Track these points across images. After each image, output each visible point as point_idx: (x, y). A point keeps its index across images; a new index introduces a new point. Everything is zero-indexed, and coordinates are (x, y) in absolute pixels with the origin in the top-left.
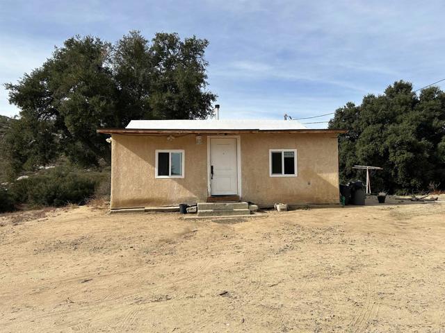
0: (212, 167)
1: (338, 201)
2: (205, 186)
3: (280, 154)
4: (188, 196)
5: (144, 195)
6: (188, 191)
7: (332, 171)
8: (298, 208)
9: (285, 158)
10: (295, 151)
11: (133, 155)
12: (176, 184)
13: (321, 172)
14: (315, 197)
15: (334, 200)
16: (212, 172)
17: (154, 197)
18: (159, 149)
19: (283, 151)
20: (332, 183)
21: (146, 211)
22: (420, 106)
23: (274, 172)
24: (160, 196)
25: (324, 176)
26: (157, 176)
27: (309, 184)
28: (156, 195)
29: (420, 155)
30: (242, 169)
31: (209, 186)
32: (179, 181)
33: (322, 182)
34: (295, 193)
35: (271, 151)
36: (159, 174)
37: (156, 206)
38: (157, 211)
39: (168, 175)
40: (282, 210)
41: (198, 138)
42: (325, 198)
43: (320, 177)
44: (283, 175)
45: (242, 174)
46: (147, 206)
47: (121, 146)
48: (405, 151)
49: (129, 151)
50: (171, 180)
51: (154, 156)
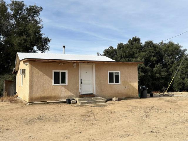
0: (81, 79)
1: (138, 96)
2: (78, 89)
3: (113, 73)
4: (70, 94)
5: (47, 94)
6: (70, 92)
7: (135, 82)
8: (122, 100)
9: (115, 75)
10: (119, 72)
11: (41, 73)
12: (63, 88)
13: (131, 82)
14: (128, 94)
15: (136, 95)
16: (81, 82)
17: (52, 95)
18: (54, 69)
19: (114, 72)
20: (135, 87)
21: (48, 103)
22: (145, 50)
23: (110, 82)
24: (55, 95)
25: (132, 84)
26: (53, 84)
27: (126, 88)
28: (53, 94)
29: (147, 74)
30: (96, 81)
31: (80, 89)
32: (65, 87)
33: (131, 87)
34: (120, 92)
35: (109, 71)
36: (55, 83)
37: (53, 100)
38: (54, 103)
39: (59, 83)
40: (116, 100)
41: (75, 64)
42: (132, 95)
43: (130, 85)
44: (114, 83)
45: (96, 83)
46: (48, 100)
47: (34, 68)
48: (140, 72)
49: (38, 70)
50: (60, 86)
51: (52, 73)
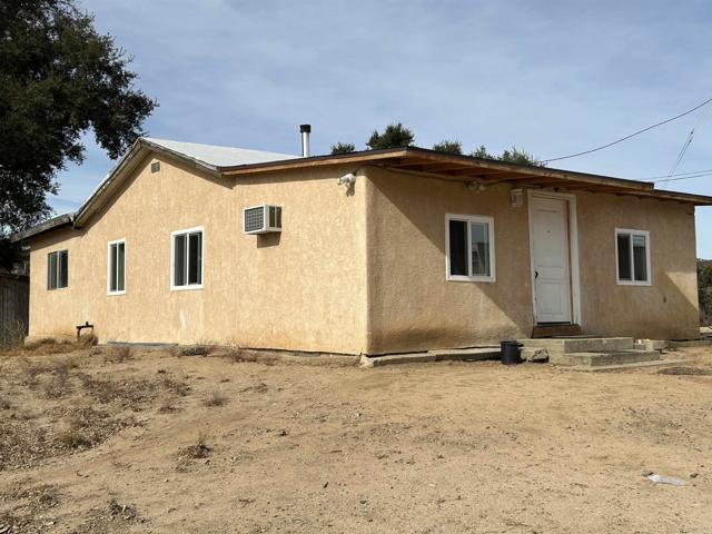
2: (529, 302)
3: (628, 239)
4: (503, 323)
9: (634, 248)
10: (646, 233)
12: (481, 295)
14: (673, 327)
15: (694, 333)
19: (631, 233)
20: (691, 300)
21: (438, 358)
23: (621, 275)
26: (449, 277)
27: (665, 300)
31: (534, 302)
33: (680, 297)
34: (650, 319)
36: (453, 272)
37: (447, 347)
39: (466, 273)
41: (517, 193)
42: (684, 329)
43: (677, 289)
44: (633, 282)
45: (581, 280)
46: (431, 348)
49: (397, 211)
50: (472, 286)
51: (444, 226)
